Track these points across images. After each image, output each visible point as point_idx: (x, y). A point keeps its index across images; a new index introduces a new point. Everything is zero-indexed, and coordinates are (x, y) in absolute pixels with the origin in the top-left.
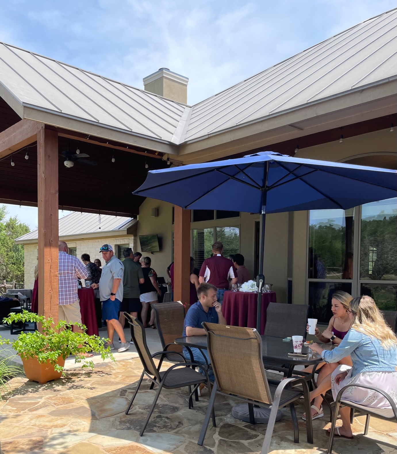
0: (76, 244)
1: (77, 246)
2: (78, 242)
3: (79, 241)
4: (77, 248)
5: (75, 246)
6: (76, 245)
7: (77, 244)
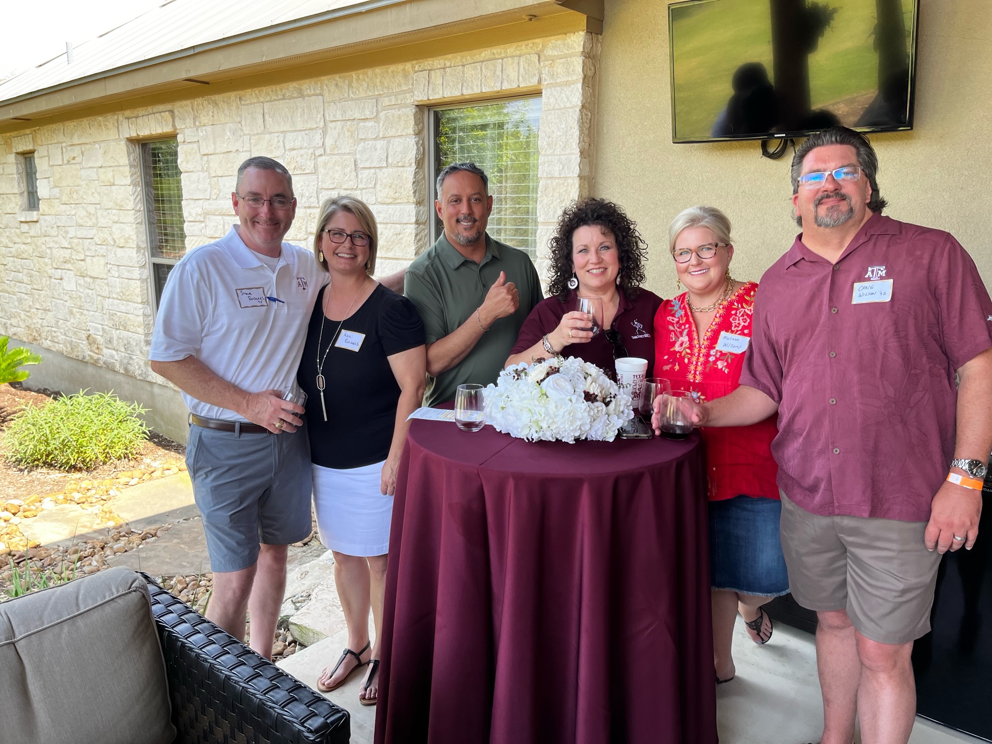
0: (173, 117)
1: (179, 125)
2: (182, 107)
3: (188, 102)
4: (180, 138)
5: (167, 129)
6: (174, 125)
7: (177, 120)
